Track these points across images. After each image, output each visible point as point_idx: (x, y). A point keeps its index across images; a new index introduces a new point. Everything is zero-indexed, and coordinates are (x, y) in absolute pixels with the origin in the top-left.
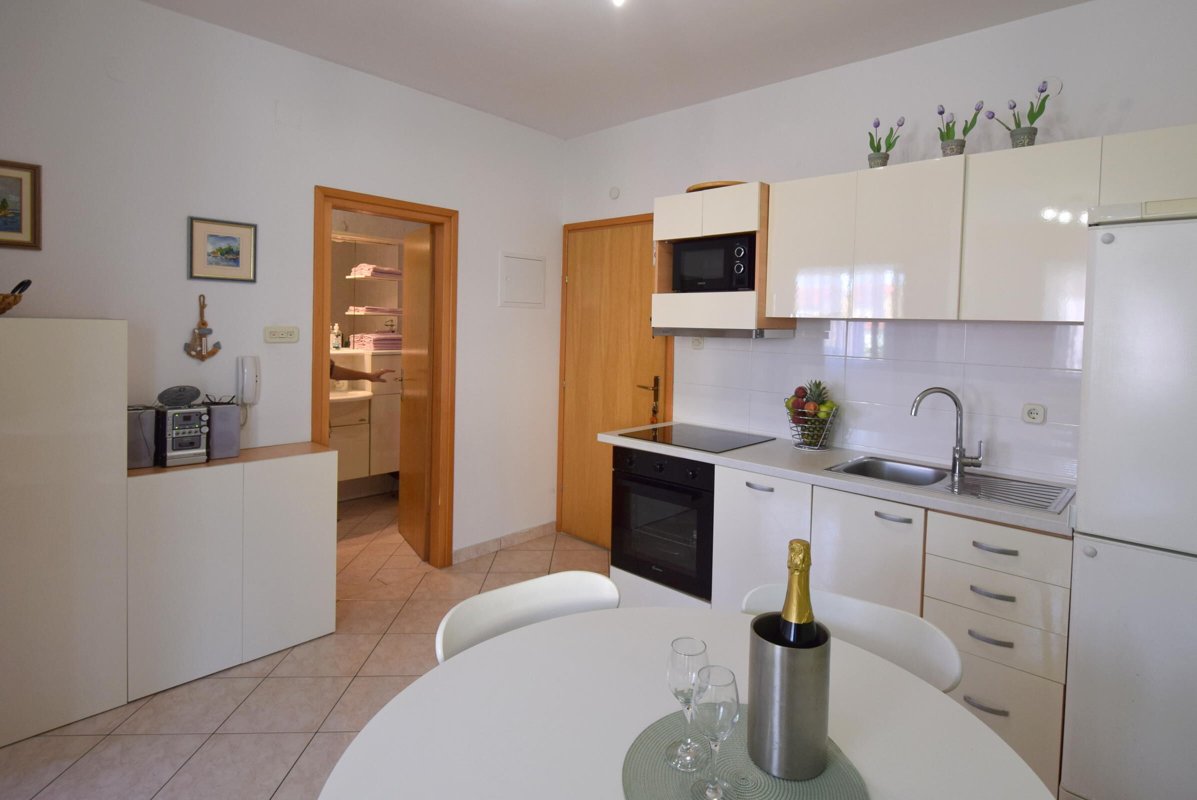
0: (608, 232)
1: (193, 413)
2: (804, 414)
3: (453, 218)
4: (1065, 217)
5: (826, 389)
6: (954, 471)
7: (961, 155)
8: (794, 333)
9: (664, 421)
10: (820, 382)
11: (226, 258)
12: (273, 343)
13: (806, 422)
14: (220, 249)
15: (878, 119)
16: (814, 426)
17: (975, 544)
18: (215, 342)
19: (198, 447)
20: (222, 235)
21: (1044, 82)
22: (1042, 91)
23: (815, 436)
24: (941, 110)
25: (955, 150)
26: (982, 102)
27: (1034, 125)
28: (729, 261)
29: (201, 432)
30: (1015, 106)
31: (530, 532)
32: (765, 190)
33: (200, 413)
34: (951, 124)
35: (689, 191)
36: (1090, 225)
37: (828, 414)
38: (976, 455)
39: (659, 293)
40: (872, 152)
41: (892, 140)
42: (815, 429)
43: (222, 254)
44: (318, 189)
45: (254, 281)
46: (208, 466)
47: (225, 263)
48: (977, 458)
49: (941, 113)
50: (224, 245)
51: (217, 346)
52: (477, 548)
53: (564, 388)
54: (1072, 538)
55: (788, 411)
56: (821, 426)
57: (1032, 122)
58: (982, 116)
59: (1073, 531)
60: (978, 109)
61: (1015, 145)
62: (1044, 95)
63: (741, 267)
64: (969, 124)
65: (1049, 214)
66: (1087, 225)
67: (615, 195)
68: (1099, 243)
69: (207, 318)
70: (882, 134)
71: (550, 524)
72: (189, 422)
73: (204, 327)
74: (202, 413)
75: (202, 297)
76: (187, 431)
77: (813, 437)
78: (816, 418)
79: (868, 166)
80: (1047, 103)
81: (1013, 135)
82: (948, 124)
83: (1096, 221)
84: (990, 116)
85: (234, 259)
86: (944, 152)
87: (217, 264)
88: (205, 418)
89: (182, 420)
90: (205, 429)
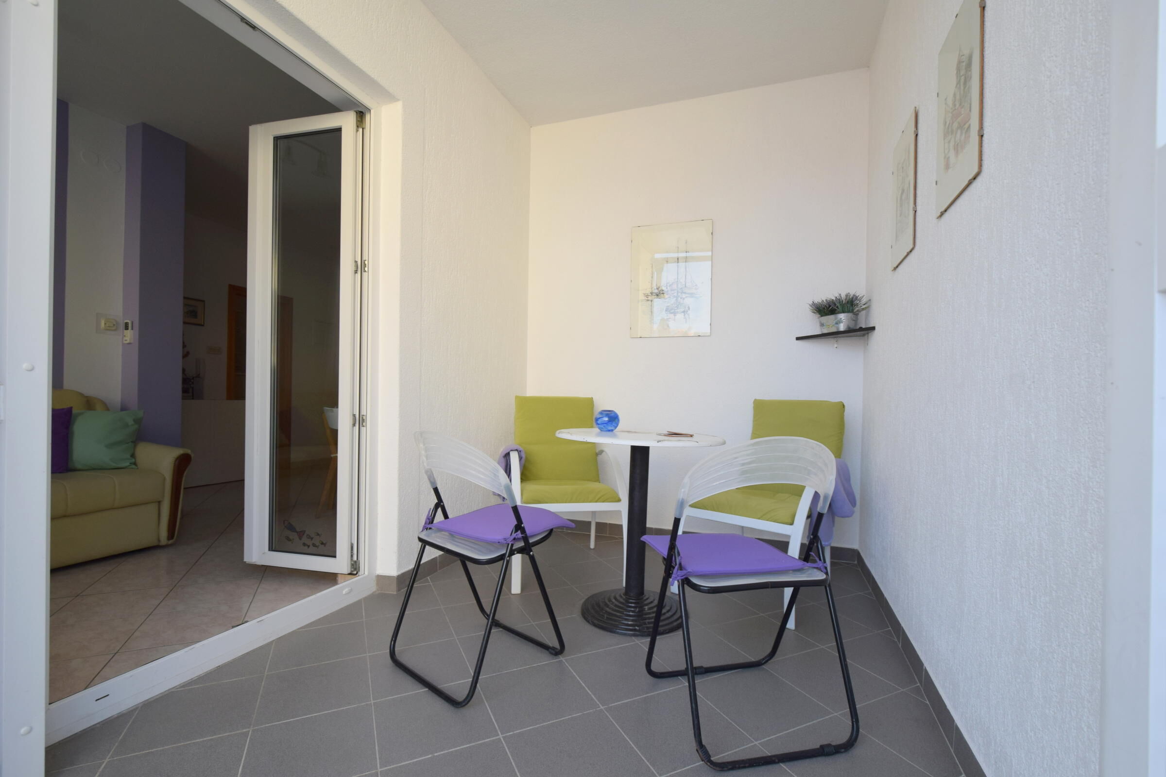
87: (189, 317)
88: (192, 381)
89: (185, 380)
90: (192, 386)
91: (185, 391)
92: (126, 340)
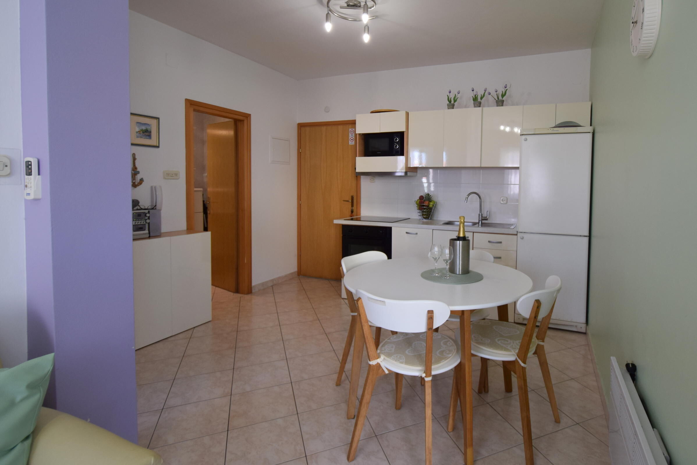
0: (324, 128)
1: (142, 212)
2: (424, 206)
3: (248, 118)
4: (508, 129)
5: (431, 196)
6: (479, 222)
7: (480, 108)
8: (417, 174)
9: (357, 215)
10: (429, 194)
11: (145, 135)
12: (168, 179)
13: (424, 209)
14: (142, 130)
15: (450, 90)
16: (427, 211)
17: (489, 242)
18: (140, 178)
19: (145, 230)
20: (143, 122)
21: (506, 85)
22: (506, 87)
23: (428, 215)
24: (473, 89)
25: (478, 105)
26: (486, 88)
27: (503, 99)
28: (392, 143)
29: (146, 222)
30: (497, 91)
31: (286, 276)
32: (407, 114)
33: (145, 212)
34: (477, 96)
35: (372, 112)
36: (521, 135)
37: (433, 205)
38: (486, 216)
39: (359, 157)
40: (448, 103)
41: (456, 99)
42: (428, 212)
43: (143, 133)
44: (187, 100)
45: (158, 147)
46: (150, 239)
47: (144, 137)
48: (486, 217)
49: (473, 91)
50: (144, 128)
51: (142, 180)
52: (263, 284)
53: (300, 204)
54: (517, 235)
55: (417, 206)
56: (430, 210)
57: (502, 98)
58: (486, 93)
59: (517, 232)
60: (485, 91)
61: (497, 106)
62: (506, 89)
63: (397, 146)
64: (482, 96)
65: (502, 128)
66: (520, 135)
67: (327, 110)
68: (523, 140)
69: (137, 165)
70: (452, 96)
71: (294, 272)
72: (139, 217)
73: (136, 170)
74: (146, 213)
75: (134, 155)
76: (140, 221)
77: (427, 215)
78: (428, 207)
79: (447, 108)
80: (507, 91)
81: (497, 102)
82: (475, 95)
83: (522, 134)
84: (489, 94)
85: (149, 135)
86: (474, 105)
87: (141, 137)
88: (148, 215)
89: (137, 216)
90: (148, 221)
91: (137, 228)
92: (28, 194)
